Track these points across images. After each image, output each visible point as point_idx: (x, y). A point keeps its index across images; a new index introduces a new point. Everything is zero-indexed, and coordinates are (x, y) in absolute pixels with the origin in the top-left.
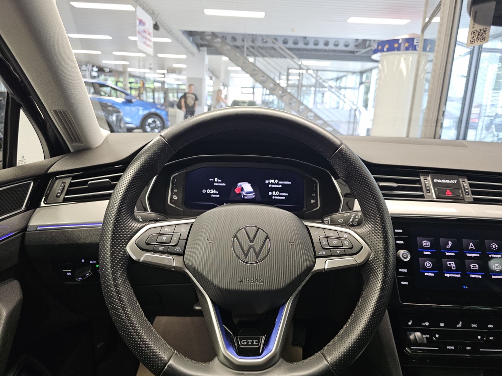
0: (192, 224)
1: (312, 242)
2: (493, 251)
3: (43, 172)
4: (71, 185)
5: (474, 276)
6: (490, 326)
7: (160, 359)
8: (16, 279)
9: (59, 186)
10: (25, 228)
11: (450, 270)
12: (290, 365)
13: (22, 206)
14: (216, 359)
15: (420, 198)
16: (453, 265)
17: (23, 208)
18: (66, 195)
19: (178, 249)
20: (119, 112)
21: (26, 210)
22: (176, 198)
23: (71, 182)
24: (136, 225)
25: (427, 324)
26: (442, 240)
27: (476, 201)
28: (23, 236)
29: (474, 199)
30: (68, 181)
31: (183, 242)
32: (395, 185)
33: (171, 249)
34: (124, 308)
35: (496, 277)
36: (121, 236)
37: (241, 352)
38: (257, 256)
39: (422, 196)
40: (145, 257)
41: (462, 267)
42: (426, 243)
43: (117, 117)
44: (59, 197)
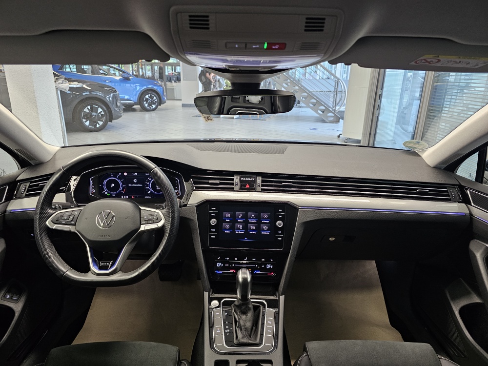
0: (81, 210)
1: (140, 217)
2: (265, 219)
3: (13, 180)
4: (30, 186)
5: (252, 233)
6: (263, 260)
7: (62, 271)
8: (3, 238)
9: (23, 187)
10: (5, 211)
11: (239, 229)
12: (124, 274)
13: (2, 200)
14: (90, 272)
15: (232, 189)
16: (241, 227)
17: (3, 201)
18: (27, 192)
19: (73, 222)
20: (115, 91)
21: (5, 202)
22: (94, 191)
23: (30, 185)
24: (51, 211)
25: (228, 259)
26: (237, 213)
27: (263, 191)
28: (4, 215)
29: (262, 189)
30: (28, 184)
31: (75, 219)
32: (218, 182)
33: (69, 223)
34: (45, 249)
35: (264, 233)
36: (44, 217)
37: (101, 268)
38: (108, 225)
39: (233, 188)
40: (55, 227)
41: (245, 228)
42: (228, 215)
43: (114, 95)
44: (23, 194)
